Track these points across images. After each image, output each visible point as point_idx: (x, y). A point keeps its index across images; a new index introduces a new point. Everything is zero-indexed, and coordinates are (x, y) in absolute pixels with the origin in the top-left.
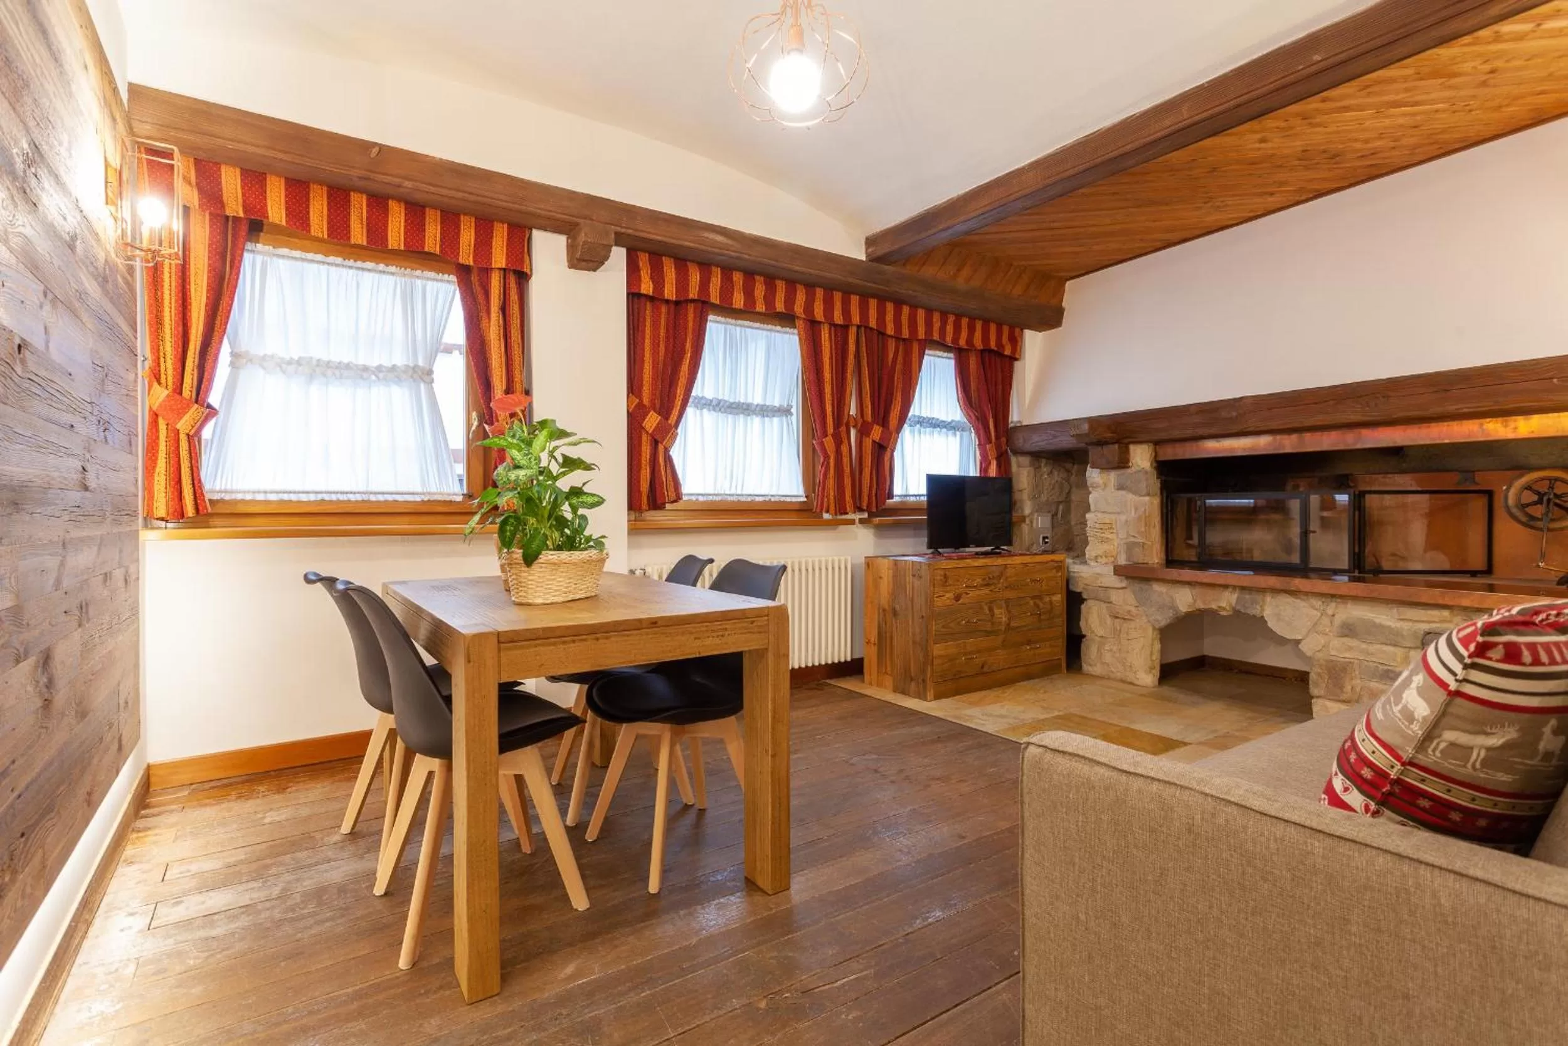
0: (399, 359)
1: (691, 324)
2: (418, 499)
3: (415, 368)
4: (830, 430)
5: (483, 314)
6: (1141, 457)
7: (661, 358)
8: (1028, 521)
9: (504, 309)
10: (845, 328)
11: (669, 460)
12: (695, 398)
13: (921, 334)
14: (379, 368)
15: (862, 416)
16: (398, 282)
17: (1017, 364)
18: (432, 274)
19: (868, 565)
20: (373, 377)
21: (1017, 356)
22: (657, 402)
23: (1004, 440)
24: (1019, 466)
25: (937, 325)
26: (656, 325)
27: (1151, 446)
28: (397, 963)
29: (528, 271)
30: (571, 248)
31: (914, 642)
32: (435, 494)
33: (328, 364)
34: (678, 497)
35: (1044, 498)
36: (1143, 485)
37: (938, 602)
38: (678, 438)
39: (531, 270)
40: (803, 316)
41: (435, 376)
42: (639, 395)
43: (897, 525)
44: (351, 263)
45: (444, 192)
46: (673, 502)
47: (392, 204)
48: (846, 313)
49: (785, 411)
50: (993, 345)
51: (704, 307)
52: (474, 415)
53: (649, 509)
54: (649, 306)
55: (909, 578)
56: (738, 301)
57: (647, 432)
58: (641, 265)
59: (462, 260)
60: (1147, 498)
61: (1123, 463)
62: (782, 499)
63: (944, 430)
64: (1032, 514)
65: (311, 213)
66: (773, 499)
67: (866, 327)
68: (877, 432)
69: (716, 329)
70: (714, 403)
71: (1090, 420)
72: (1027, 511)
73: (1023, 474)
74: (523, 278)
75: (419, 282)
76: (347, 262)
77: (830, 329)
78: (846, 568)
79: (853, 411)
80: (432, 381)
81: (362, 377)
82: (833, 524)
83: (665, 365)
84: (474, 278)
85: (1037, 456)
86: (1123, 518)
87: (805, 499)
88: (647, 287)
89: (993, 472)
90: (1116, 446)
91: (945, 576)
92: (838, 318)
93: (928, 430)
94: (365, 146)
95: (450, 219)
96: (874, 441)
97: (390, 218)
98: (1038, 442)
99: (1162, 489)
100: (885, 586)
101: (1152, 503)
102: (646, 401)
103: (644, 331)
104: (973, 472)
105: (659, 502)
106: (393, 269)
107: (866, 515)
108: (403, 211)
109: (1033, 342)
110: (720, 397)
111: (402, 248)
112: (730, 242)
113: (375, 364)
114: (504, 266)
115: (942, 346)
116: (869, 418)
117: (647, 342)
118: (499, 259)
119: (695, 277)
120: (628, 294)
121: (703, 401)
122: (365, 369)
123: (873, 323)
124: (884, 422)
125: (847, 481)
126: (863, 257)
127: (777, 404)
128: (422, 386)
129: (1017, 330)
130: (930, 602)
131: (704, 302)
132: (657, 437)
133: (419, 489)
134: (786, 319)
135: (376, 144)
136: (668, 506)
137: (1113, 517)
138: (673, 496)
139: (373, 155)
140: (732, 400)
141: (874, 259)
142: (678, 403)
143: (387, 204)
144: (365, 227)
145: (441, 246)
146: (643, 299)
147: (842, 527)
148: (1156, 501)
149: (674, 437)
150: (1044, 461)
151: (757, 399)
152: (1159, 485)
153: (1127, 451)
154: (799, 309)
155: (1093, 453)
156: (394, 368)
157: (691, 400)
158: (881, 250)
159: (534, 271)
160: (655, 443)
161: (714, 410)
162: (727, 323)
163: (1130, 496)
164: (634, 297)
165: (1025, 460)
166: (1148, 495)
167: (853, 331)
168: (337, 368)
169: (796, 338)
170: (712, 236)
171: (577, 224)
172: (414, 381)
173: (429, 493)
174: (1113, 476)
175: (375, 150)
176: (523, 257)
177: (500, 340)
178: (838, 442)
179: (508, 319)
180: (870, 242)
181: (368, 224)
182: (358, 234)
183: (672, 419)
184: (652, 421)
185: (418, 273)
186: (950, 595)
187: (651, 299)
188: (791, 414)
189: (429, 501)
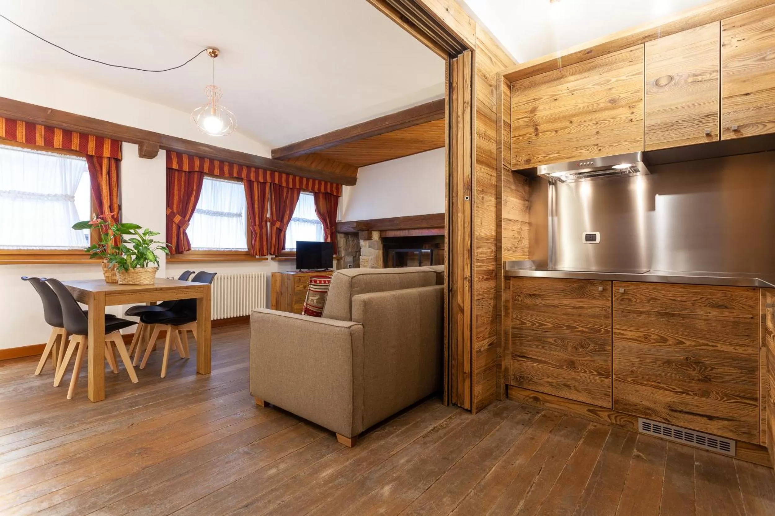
0: (59, 191)
1: (196, 180)
2: (67, 249)
3: (66, 196)
4: (257, 223)
5: (99, 175)
6: (376, 236)
7: (182, 192)
8: (343, 258)
9: (109, 173)
10: (264, 184)
11: (185, 234)
12: (198, 210)
13: (298, 186)
14: (49, 195)
15: (272, 218)
16: (58, 161)
17: (340, 199)
18: (75, 157)
19: (273, 275)
20: (46, 199)
21: (339, 195)
22: (180, 210)
23: (334, 227)
24: (340, 237)
25: (304, 183)
26: (179, 181)
27: (379, 232)
28: (66, 397)
29: (121, 159)
30: (140, 150)
31: (288, 304)
32: (75, 247)
33: (24, 193)
34: (189, 249)
35: (350, 250)
36: (376, 246)
37: (297, 289)
38: (190, 225)
39: (122, 158)
40: (246, 178)
41: (75, 198)
42: (172, 208)
43: (286, 260)
44: (35, 151)
45: (82, 128)
46: (187, 251)
47: (56, 130)
48: (265, 177)
49: (240, 215)
50: (329, 191)
51: (202, 174)
52: (94, 215)
53: (176, 254)
54: (176, 173)
55: (286, 280)
56: (217, 172)
57: (175, 223)
58: (172, 157)
59: (90, 153)
60: (377, 251)
61: (370, 238)
62: (237, 250)
63: (309, 223)
64: (345, 256)
65: (17, 132)
66: (233, 250)
67: (274, 183)
68: (278, 224)
69: (208, 183)
70: (207, 212)
71: (357, 222)
72: (343, 255)
73: (341, 241)
74: (118, 161)
75: (68, 160)
76: (33, 151)
77: (258, 185)
78: (264, 277)
79: (269, 215)
80: (74, 201)
81: (40, 199)
82: (260, 260)
83: (184, 197)
84: (95, 160)
85: (347, 234)
86: (370, 258)
87: (247, 250)
88: (175, 166)
89: (329, 240)
90: (367, 232)
91: (300, 280)
92: (261, 180)
93: (302, 223)
94: (45, 109)
95: (84, 137)
96: (277, 228)
97: (55, 135)
98: (346, 229)
99: (383, 247)
100: (278, 283)
101: (379, 253)
102: (175, 211)
103: (174, 183)
104: (322, 240)
105: (180, 250)
106: (56, 154)
107: (274, 256)
108: (61, 133)
109: (346, 190)
110: (210, 210)
111: (61, 148)
112: (212, 150)
113: (47, 194)
114: (109, 156)
115: (307, 190)
116: (275, 219)
117: (176, 187)
118: (107, 152)
119: (197, 163)
120: (167, 168)
121: (201, 211)
122: (42, 195)
123: (277, 181)
124: (282, 221)
125: (265, 243)
126: (271, 158)
127: (235, 212)
128: (69, 202)
129: (340, 185)
130: (293, 289)
131: (201, 172)
132: (180, 225)
133: (67, 245)
134: (239, 179)
135: (50, 109)
136: (185, 252)
137: (368, 257)
138: (187, 248)
139: (48, 113)
140: (215, 211)
141: (274, 158)
142: (190, 211)
143: (54, 130)
144: (43, 138)
145: (79, 147)
146: (174, 171)
147: (263, 261)
148: (381, 252)
149: (188, 225)
150: (350, 236)
151: (226, 210)
152: (382, 245)
153: (371, 233)
154: (244, 176)
155: (360, 234)
156: (55, 195)
157: (196, 210)
158: (278, 155)
159: (123, 158)
160: (179, 228)
161: (207, 214)
162: (212, 180)
163: (373, 250)
164: (169, 170)
165: (342, 235)
166: (378, 249)
167: (268, 186)
168: (28, 194)
169: (243, 186)
170: (204, 148)
171: (143, 142)
172: (66, 200)
173: (73, 247)
174: (367, 242)
175: (50, 111)
176: (118, 153)
177: (107, 185)
178: (261, 229)
179: (110, 177)
180: (274, 152)
181: (44, 138)
182: (40, 141)
183: (187, 219)
184: (177, 219)
185: (68, 156)
186: (302, 286)
187: (178, 170)
188: (242, 216)
189: (72, 250)
